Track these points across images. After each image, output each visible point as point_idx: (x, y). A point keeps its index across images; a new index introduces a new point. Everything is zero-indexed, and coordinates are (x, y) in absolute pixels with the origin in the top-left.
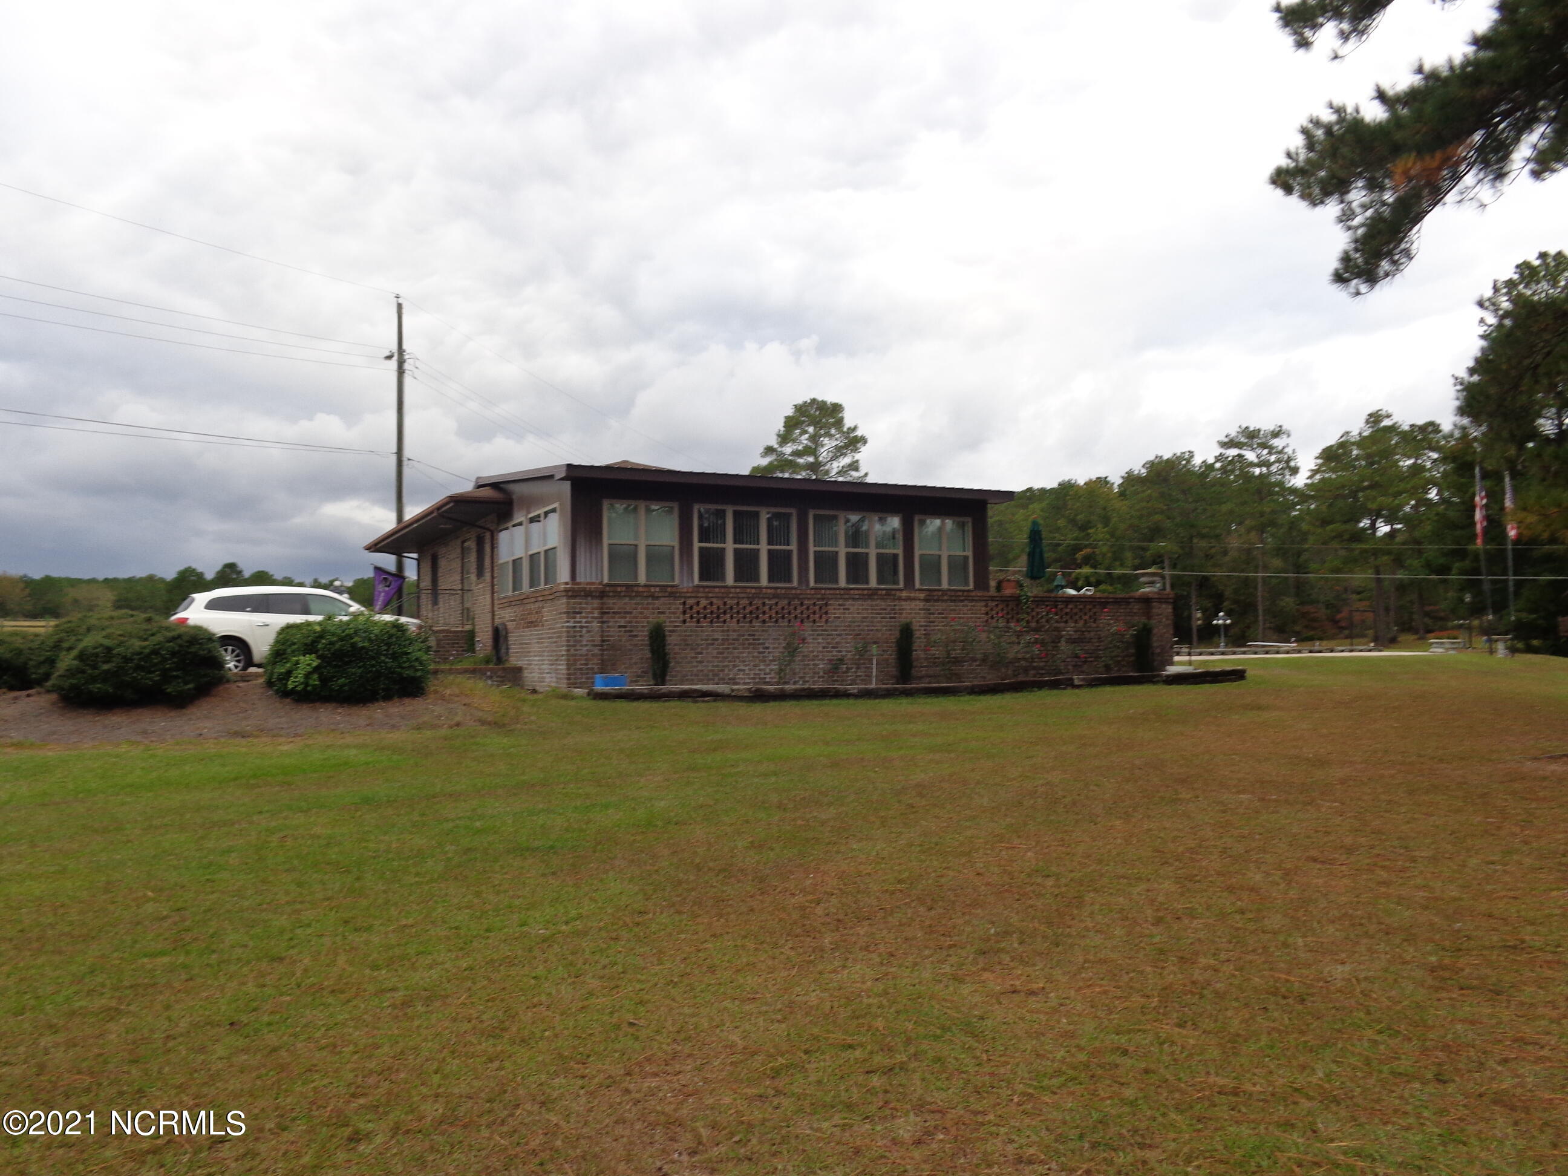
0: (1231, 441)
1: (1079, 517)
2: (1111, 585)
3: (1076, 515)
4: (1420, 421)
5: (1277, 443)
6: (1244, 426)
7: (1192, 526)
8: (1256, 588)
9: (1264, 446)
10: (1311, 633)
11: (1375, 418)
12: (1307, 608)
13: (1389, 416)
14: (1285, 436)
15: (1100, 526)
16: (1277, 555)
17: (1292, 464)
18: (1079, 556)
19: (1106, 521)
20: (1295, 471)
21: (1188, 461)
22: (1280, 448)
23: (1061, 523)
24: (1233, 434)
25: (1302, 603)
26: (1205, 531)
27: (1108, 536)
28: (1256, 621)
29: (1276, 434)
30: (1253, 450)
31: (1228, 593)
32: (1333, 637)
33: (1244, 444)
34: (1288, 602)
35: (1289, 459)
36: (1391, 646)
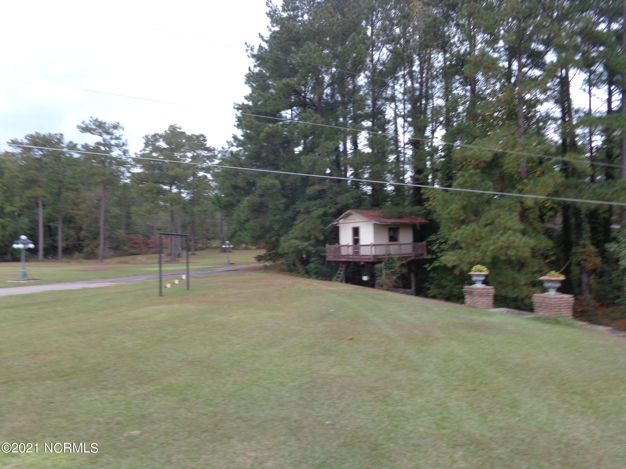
0: (87, 127)
5: (117, 133)
6: (94, 118)
7: (60, 182)
9: (108, 133)
10: (134, 251)
11: (173, 128)
12: (131, 237)
13: (180, 128)
14: (121, 129)
17: (125, 148)
22: (118, 136)
24: (88, 122)
25: (130, 233)
26: (70, 186)
28: (99, 243)
29: (116, 127)
30: (101, 135)
31: (84, 227)
32: (145, 253)
33: (94, 130)
34: (121, 233)
35: (124, 145)
36: (178, 259)
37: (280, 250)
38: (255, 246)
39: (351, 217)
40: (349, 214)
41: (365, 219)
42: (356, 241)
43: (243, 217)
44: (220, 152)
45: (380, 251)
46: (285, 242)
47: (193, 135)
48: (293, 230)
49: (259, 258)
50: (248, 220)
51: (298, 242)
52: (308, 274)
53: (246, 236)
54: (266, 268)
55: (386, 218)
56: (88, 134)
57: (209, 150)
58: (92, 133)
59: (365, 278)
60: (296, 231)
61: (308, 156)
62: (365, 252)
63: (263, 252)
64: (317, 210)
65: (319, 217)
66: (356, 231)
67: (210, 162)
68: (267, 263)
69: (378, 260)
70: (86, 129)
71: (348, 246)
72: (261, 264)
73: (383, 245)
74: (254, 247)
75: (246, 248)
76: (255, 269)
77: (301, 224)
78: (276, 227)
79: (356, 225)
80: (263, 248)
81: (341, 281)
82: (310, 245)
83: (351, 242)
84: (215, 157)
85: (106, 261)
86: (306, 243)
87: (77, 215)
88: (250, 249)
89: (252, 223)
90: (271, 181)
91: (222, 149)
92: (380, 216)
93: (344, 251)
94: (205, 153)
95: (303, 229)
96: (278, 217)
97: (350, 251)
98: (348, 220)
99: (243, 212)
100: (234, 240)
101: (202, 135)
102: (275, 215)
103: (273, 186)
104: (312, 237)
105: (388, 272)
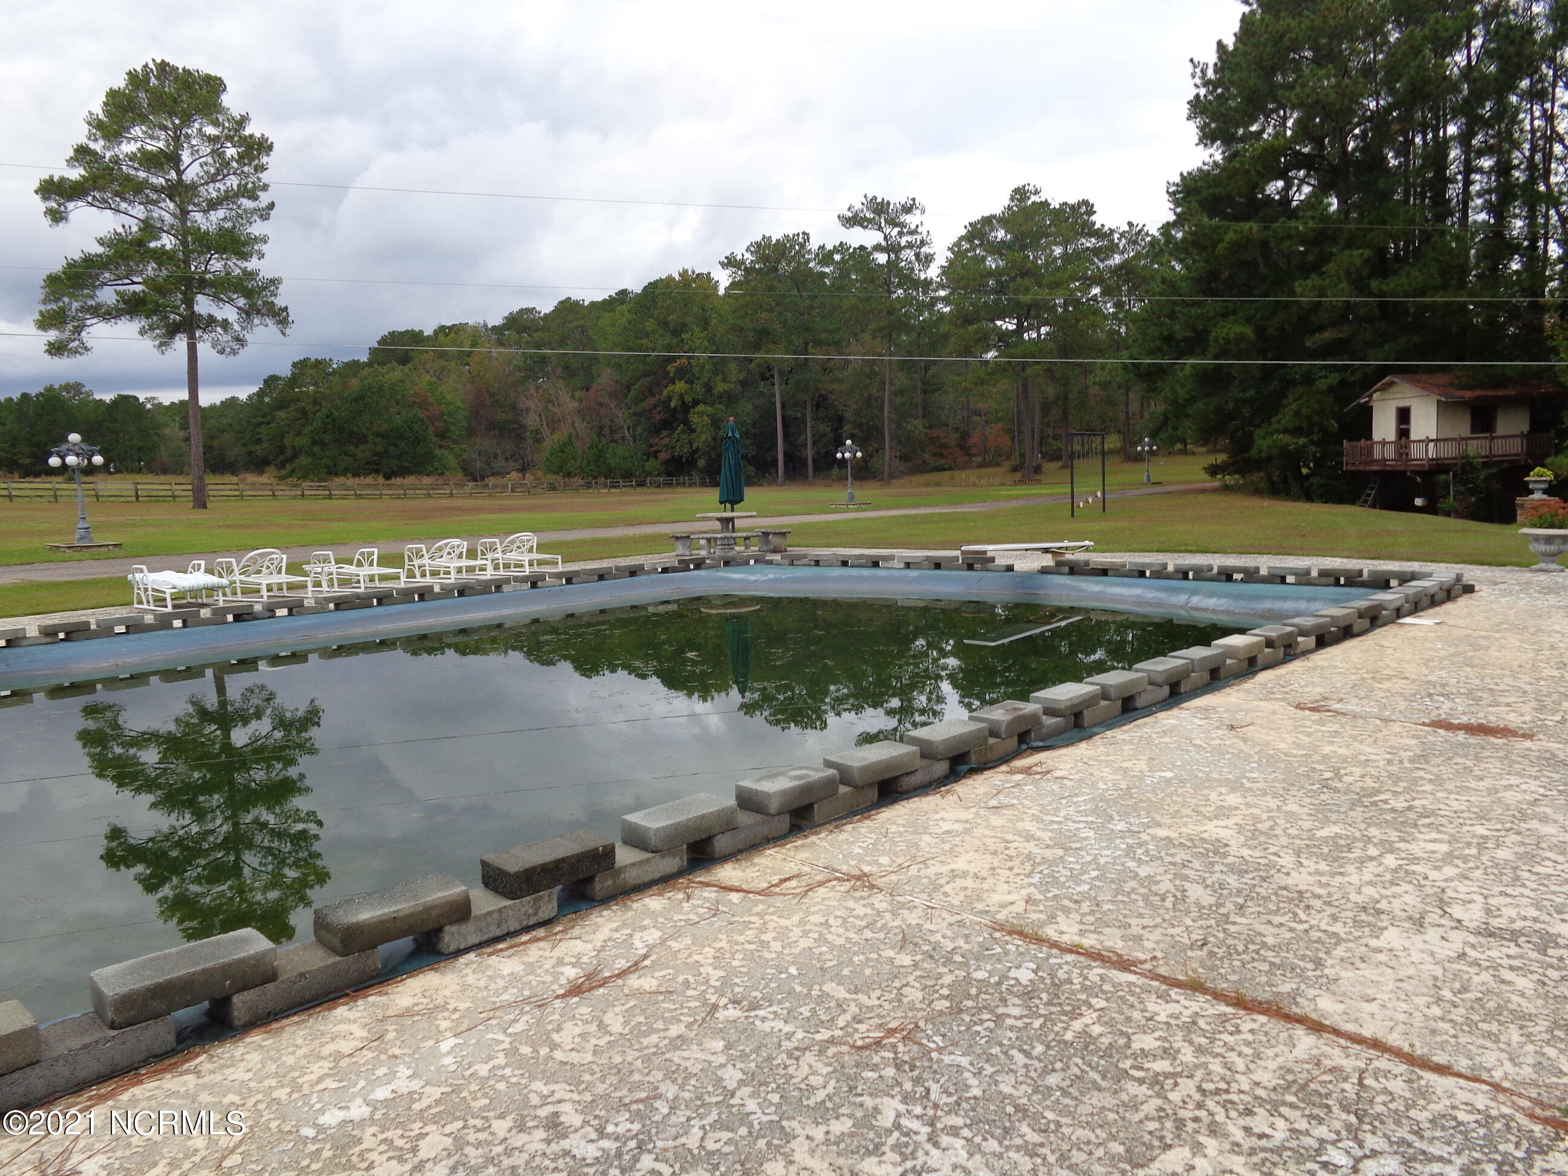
0: (856, 215)
1: (670, 318)
2: (712, 405)
3: (668, 315)
4: (1072, 200)
5: (911, 220)
6: (870, 197)
7: (807, 329)
8: (881, 409)
9: (893, 223)
10: (942, 462)
11: (1020, 194)
12: (935, 433)
13: (1036, 192)
14: (918, 212)
15: (696, 329)
16: (902, 369)
17: (925, 250)
18: (671, 368)
19: (705, 323)
20: (928, 259)
21: (802, 246)
22: (913, 227)
23: (650, 325)
24: (858, 206)
25: (931, 427)
26: (824, 335)
27: (706, 343)
28: (883, 448)
29: (908, 209)
30: (880, 229)
31: (848, 415)
32: (964, 467)
33: (870, 221)
34: (917, 425)
35: (923, 243)
36: (1037, 477)
37: (1253, 453)
38: (1203, 445)
39: (1394, 389)
40: (1391, 384)
41: (1422, 392)
42: (1403, 433)
43: (1182, 393)
44: (1122, 235)
45: (1449, 451)
46: (1264, 438)
47: (1065, 204)
48: (1279, 416)
49: (1213, 471)
50: (1192, 400)
51: (1286, 439)
52: (1309, 496)
53: (1188, 428)
54: (1226, 489)
55: (1464, 388)
56: (858, 229)
57: (1099, 234)
58: (865, 228)
59: (1418, 502)
60: (1285, 418)
61: (1308, 281)
62: (1416, 452)
63: (1221, 458)
64: (1325, 377)
65: (1331, 389)
66: (1404, 415)
67: (1102, 261)
68: (1229, 480)
69: (1439, 467)
70: (853, 220)
71: (1384, 443)
72: (1216, 483)
73: (1454, 439)
74: (1203, 449)
75: (1184, 452)
76: (1204, 491)
77: (1294, 406)
78: (1246, 411)
79: (1403, 404)
80: (1221, 451)
81: (1373, 506)
82: (1312, 442)
83: (1391, 436)
84: (1112, 248)
85: (895, 482)
86: (1302, 441)
87: (832, 392)
88: (1193, 454)
89: (1200, 405)
90: (1237, 329)
91: (1127, 228)
92: (1451, 385)
93: (1377, 454)
94: (1091, 243)
95: (1297, 413)
96: (1250, 393)
97: (1390, 453)
98: (1387, 395)
99: (1182, 385)
100: (1163, 435)
101: (1086, 203)
102: (1244, 390)
103: (1242, 337)
104: (1316, 429)
105: (1461, 489)
